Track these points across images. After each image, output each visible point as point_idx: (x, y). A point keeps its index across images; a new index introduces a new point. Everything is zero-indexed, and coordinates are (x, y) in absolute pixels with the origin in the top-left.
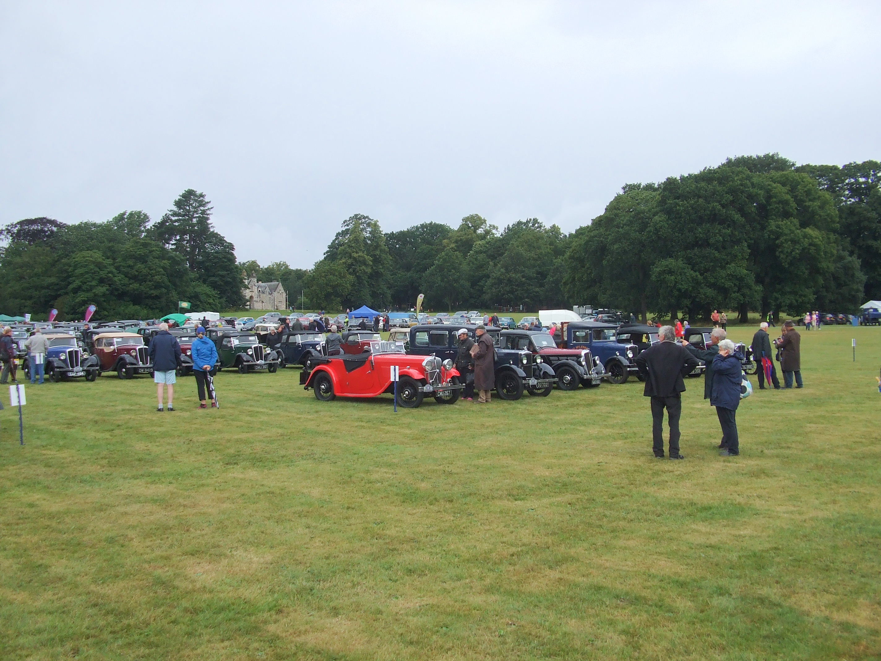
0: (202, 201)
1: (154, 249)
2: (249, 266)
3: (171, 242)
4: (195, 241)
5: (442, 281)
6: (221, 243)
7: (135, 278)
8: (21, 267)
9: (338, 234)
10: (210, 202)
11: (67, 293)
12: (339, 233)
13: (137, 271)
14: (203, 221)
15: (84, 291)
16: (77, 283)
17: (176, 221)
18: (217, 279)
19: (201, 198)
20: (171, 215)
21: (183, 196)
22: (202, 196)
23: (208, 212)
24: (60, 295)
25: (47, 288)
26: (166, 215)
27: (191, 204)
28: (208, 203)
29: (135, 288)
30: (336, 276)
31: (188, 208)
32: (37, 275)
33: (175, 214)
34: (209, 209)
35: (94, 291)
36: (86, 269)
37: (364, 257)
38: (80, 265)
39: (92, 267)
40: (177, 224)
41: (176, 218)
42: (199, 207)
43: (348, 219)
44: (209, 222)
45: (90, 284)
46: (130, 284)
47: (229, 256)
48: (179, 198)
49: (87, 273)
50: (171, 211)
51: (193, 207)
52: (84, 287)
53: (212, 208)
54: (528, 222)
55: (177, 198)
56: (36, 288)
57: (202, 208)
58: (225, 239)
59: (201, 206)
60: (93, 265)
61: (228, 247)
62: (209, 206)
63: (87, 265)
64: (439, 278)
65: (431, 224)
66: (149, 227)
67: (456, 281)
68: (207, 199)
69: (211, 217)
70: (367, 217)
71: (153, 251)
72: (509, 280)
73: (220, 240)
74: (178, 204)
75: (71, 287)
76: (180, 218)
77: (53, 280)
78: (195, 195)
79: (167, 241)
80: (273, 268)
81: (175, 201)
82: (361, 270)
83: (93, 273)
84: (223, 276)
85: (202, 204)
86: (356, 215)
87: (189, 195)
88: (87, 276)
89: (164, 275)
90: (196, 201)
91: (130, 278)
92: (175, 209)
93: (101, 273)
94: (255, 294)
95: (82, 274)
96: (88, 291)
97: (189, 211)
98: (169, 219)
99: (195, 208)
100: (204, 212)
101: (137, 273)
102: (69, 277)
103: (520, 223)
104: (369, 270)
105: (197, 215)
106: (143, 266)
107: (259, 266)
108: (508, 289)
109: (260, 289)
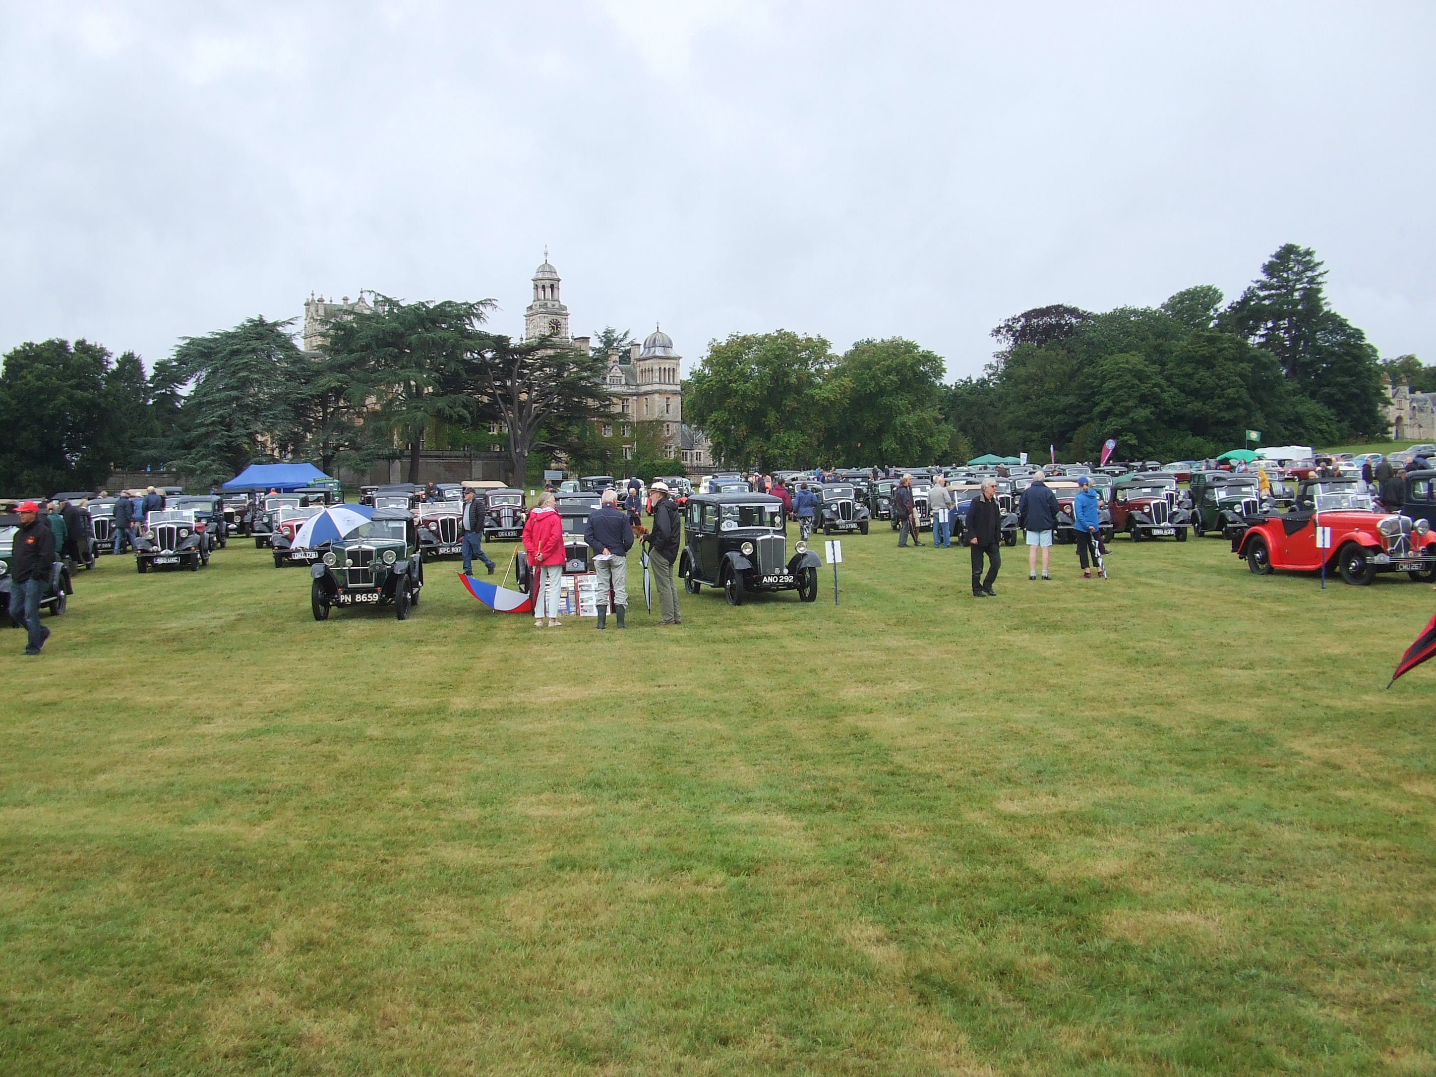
0: (1309, 262)
2: (1402, 365)
3: (1258, 333)
4: (1298, 329)
6: (1342, 330)
7: (1196, 394)
8: (1026, 382)
10: (1322, 263)
11: (1091, 420)
13: (1199, 382)
14: (1312, 296)
15: (1116, 415)
16: (1106, 403)
17: (1265, 298)
18: (1334, 390)
19: (1308, 258)
20: (1258, 288)
21: (1278, 256)
22: (1308, 253)
23: (1320, 279)
24: (1080, 424)
25: (1063, 411)
26: (1249, 289)
27: (1291, 269)
28: (1319, 264)
29: (1196, 409)
31: (1285, 275)
32: (1048, 393)
33: (1264, 286)
34: (1320, 275)
35: (1131, 415)
36: (1119, 382)
38: (1110, 376)
39: (1128, 377)
40: (1267, 302)
41: (1266, 293)
42: (1303, 272)
44: (1321, 295)
45: (1125, 404)
46: (1188, 403)
47: (1355, 351)
48: (1270, 259)
49: (1120, 387)
50: (1258, 282)
51: (1294, 273)
52: (1117, 409)
53: (1326, 273)
55: (1267, 260)
56: (1048, 412)
57: (1309, 274)
58: (1348, 323)
59: (1306, 270)
60: (1129, 375)
61: (1353, 337)
62: (1321, 269)
63: (1120, 375)
66: (1221, 310)
68: (1316, 259)
69: (1324, 287)
73: (1339, 325)
74: (1269, 269)
75: (1098, 409)
76: (1273, 292)
77: (1071, 399)
78: (1298, 253)
79: (1252, 331)
81: (1264, 266)
83: (1130, 388)
84: (1343, 385)
85: (1310, 266)
87: (1287, 253)
88: (1119, 393)
89: (1241, 387)
90: (1299, 262)
91: (1188, 394)
92: (1264, 278)
93: (1143, 386)
94: (1405, 414)
95: (1113, 390)
96: (1122, 415)
97: (1287, 280)
98: (1255, 295)
99: (1297, 274)
100: (1312, 280)
101: (1199, 386)
102: (1094, 394)
105: (1301, 286)
106: (1208, 374)
107: (1420, 365)
109: (1415, 405)
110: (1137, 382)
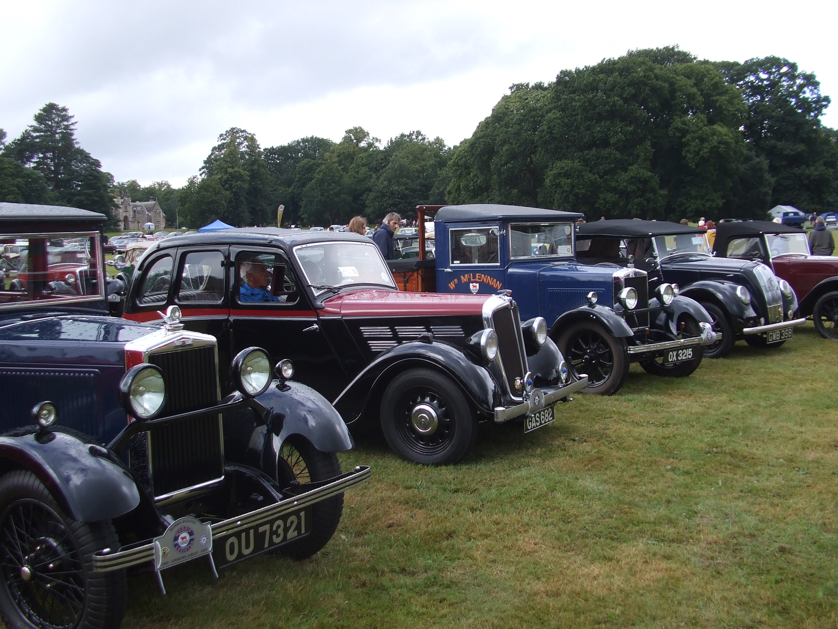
0: (65, 115)
1: (6, 166)
2: (129, 186)
3: (33, 160)
4: (59, 158)
5: (322, 195)
6: (87, 160)
9: (214, 149)
10: (73, 117)
12: (215, 147)
14: (67, 136)
17: (37, 137)
18: (83, 198)
19: (64, 113)
20: (32, 131)
21: (44, 110)
22: (64, 110)
23: (72, 127)
26: (26, 131)
27: (53, 119)
28: (71, 117)
30: (211, 192)
31: (50, 123)
33: (36, 130)
34: (73, 124)
37: (239, 172)
40: (38, 140)
41: (38, 134)
42: (61, 121)
43: (224, 133)
44: (73, 137)
47: (95, 173)
48: (40, 112)
50: (31, 126)
51: (55, 122)
53: (76, 123)
54: (411, 135)
55: (37, 112)
57: (66, 123)
58: (91, 155)
59: (64, 120)
61: (94, 165)
62: (72, 121)
64: (319, 193)
65: (312, 138)
66: (7, 144)
67: (337, 195)
68: (70, 113)
69: (75, 132)
70: (244, 131)
71: (6, 168)
72: (392, 193)
73: (84, 156)
74: (39, 118)
76: (42, 134)
78: (57, 109)
79: (29, 159)
80: (155, 188)
81: (36, 116)
82: (237, 186)
84: (89, 195)
85: (66, 118)
86: (233, 129)
87: (50, 109)
89: (18, 194)
90: (59, 116)
92: (35, 124)
94: (130, 215)
97: (51, 127)
98: (30, 136)
99: (57, 123)
100: (67, 127)
103: (403, 136)
104: (246, 186)
105: (60, 131)
107: (139, 186)
108: (390, 202)
109: (135, 209)
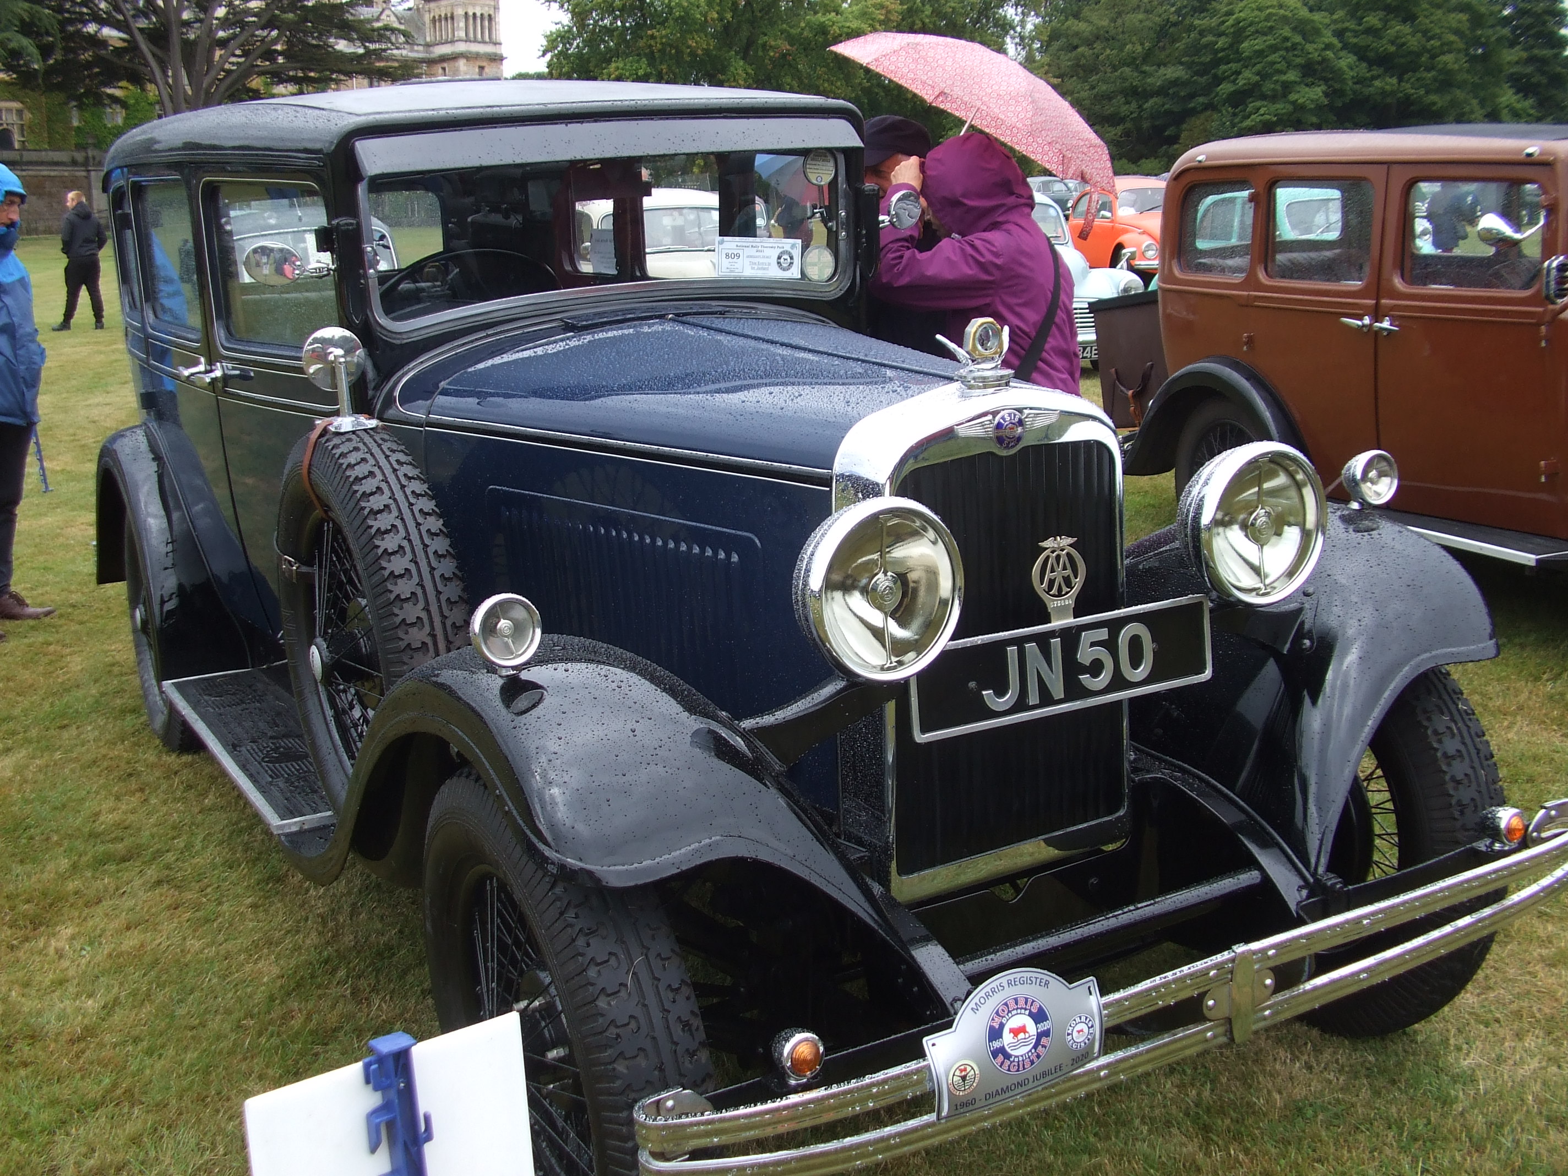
110: (1298, 39)
